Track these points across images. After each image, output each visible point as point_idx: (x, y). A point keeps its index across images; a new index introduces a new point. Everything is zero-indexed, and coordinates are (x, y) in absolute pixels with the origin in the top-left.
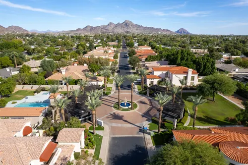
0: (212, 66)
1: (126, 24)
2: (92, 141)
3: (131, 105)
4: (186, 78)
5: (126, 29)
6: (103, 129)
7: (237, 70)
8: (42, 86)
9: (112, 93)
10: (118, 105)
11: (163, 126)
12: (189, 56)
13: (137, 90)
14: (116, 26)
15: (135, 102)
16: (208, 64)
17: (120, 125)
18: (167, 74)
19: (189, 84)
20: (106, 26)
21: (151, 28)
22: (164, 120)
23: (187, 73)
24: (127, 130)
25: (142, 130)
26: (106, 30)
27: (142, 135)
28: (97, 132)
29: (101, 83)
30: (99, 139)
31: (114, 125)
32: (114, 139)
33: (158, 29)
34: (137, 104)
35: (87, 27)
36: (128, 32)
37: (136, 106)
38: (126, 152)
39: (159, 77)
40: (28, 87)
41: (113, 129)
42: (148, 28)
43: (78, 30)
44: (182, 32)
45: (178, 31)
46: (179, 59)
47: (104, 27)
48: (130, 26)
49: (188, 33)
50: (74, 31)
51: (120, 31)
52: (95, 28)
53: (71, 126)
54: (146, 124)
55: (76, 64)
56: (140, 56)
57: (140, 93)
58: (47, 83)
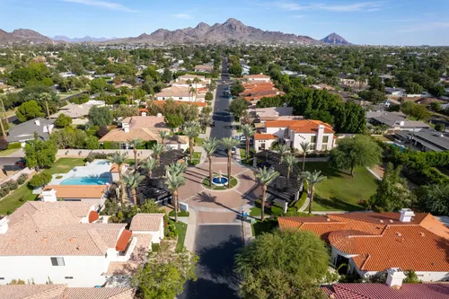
0: (360, 118)
1: (230, 26)
2: (173, 230)
3: (228, 181)
4: (315, 139)
5: (230, 36)
6: (187, 215)
7: (402, 123)
8: (95, 151)
9: (202, 161)
10: (209, 181)
11: (268, 211)
12: (325, 101)
13: (239, 157)
14: (212, 29)
15: (235, 176)
16: (354, 115)
17: (211, 210)
18: (287, 131)
19: (319, 148)
20: (194, 30)
21: (276, 33)
22: (272, 204)
23: (316, 131)
24: (219, 216)
25: (241, 217)
26: (193, 37)
27: (239, 223)
28: (179, 219)
29: (185, 147)
30: (183, 228)
31: (203, 209)
32: (202, 228)
33: (289, 35)
34: (238, 179)
35: (158, 31)
36: (233, 41)
37: (235, 182)
38: (216, 244)
39: (275, 136)
40: (73, 153)
41: (200, 214)
42: (271, 33)
43: (141, 37)
44: (332, 41)
45: (326, 40)
46: (310, 106)
47: (190, 32)
48: (238, 30)
49: (344, 42)
50: (135, 39)
51: (219, 39)
52: (173, 33)
53: (146, 210)
54: (247, 209)
55: (144, 114)
56: (250, 95)
57: (243, 162)
58: (102, 147)
